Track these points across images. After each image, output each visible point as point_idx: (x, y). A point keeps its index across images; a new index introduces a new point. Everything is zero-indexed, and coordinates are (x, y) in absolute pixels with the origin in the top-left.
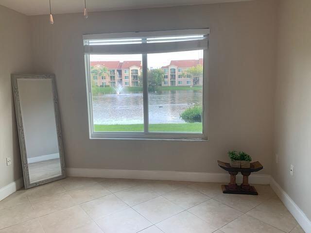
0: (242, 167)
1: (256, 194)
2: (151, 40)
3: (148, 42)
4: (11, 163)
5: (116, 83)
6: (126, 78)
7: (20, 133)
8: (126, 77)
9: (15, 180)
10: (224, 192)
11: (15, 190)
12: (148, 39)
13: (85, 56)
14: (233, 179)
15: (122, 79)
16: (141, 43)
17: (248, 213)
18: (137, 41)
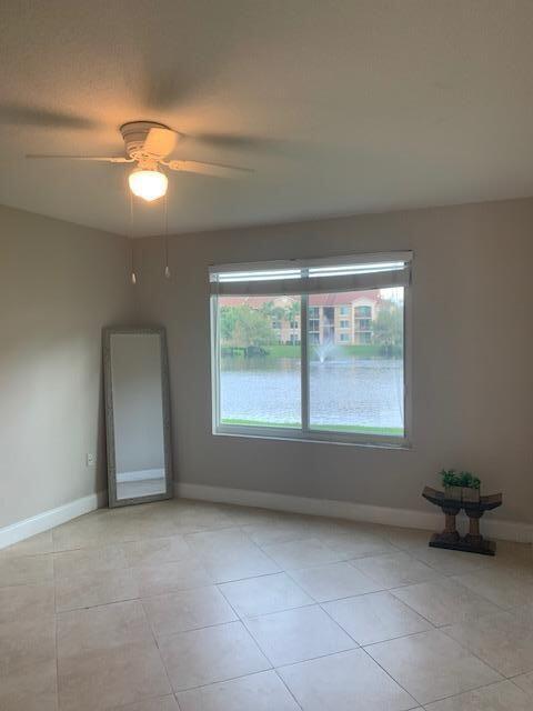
0: (464, 500)
1: (491, 553)
2: (316, 272)
3: (311, 276)
4: (92, 463)
5: (321, 336)
6: (342, 326)
7: (108, 418)
8: (342, 322)
9: (97, 491)
10: (431, 545)
11: (95, 507)
12: (311, 270)
13: (211, 299)
14: (451, 523)
15: (333, 328)
16: (299, 276)
17: (455, 578)
18: (293, 274)
